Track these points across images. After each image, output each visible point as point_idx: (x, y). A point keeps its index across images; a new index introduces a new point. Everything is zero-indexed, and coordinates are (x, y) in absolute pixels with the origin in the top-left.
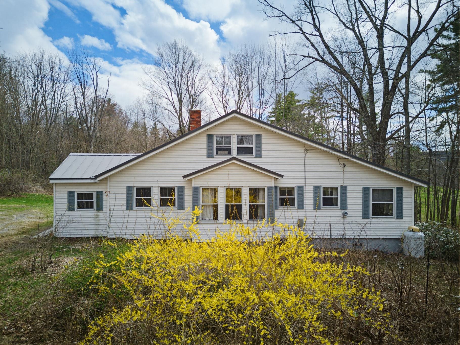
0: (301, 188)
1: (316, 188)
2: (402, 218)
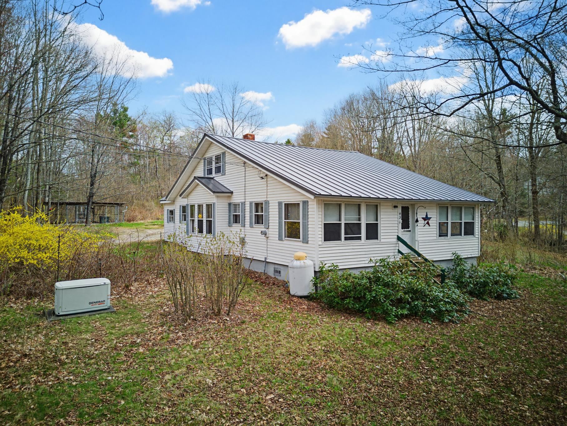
1: (251, 203)
2: (307, 243)
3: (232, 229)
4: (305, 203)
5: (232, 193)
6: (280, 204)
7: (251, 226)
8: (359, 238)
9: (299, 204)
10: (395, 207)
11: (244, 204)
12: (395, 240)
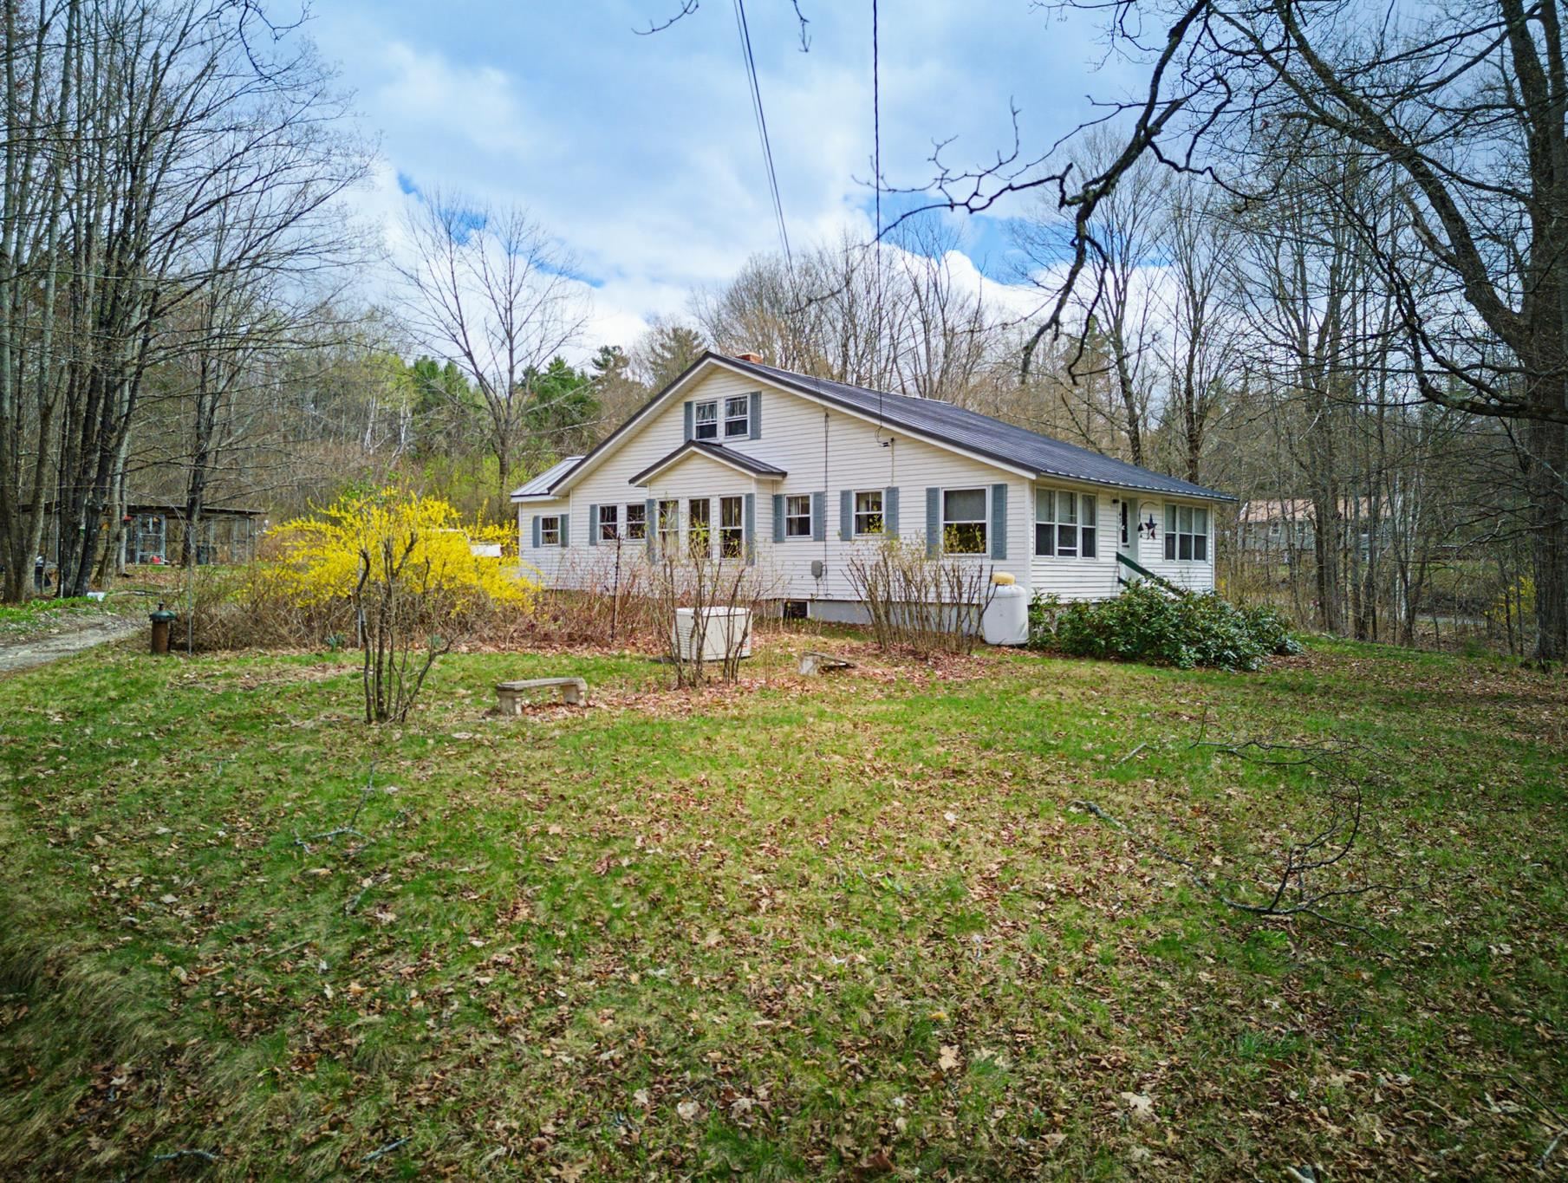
0: (819, 496)
1: (845, 495)
2: (1004, 558)
3: (779, 546)
4: (1000, 490)
5: (784, 474)
6: (932, 493)
7: (845, 536)
8: (1073, 553)
9: (983, 491)
10: (1115, 501)
11: (820, 496)
12: (1113, 560)
